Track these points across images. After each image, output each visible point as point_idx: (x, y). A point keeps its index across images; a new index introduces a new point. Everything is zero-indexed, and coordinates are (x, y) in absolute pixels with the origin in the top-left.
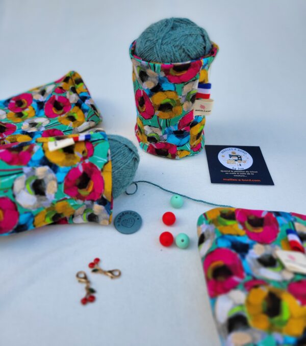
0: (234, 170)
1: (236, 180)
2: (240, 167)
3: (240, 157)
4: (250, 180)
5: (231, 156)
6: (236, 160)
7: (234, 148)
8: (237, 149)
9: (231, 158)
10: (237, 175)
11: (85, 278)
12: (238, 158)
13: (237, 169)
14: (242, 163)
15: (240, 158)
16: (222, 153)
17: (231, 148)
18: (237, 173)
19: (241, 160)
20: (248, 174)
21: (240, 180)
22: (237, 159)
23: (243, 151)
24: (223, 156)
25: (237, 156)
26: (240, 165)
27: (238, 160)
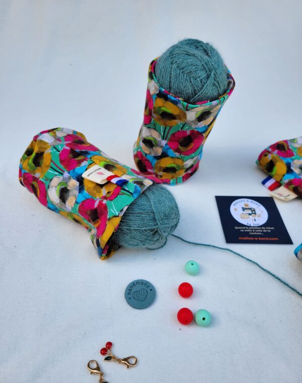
0: (249, 227)
1: (253, 239)
2: (255, 223)
3: (254, 210)
4: (267, 239)
5: (244, 209)
6: (250, 214)
7: (246, 200)
8: (250, 200)
9: (245, 212)
10: (252, 232)
11: (98, 368)
12: (252, 211)
13: (252, 225)
14: (256, 218)
15: (253, 212)
16: (235, 205)
17: (243, 199)
18: (252, 230)
19: (255, 213)
20: (264, 231)
21: (256, 239)
22: (250, 212)
23: (256, 202)
24: (236, 210)
25: (250, 209)
26: (255, 220)
27: (252, 213)
